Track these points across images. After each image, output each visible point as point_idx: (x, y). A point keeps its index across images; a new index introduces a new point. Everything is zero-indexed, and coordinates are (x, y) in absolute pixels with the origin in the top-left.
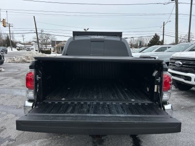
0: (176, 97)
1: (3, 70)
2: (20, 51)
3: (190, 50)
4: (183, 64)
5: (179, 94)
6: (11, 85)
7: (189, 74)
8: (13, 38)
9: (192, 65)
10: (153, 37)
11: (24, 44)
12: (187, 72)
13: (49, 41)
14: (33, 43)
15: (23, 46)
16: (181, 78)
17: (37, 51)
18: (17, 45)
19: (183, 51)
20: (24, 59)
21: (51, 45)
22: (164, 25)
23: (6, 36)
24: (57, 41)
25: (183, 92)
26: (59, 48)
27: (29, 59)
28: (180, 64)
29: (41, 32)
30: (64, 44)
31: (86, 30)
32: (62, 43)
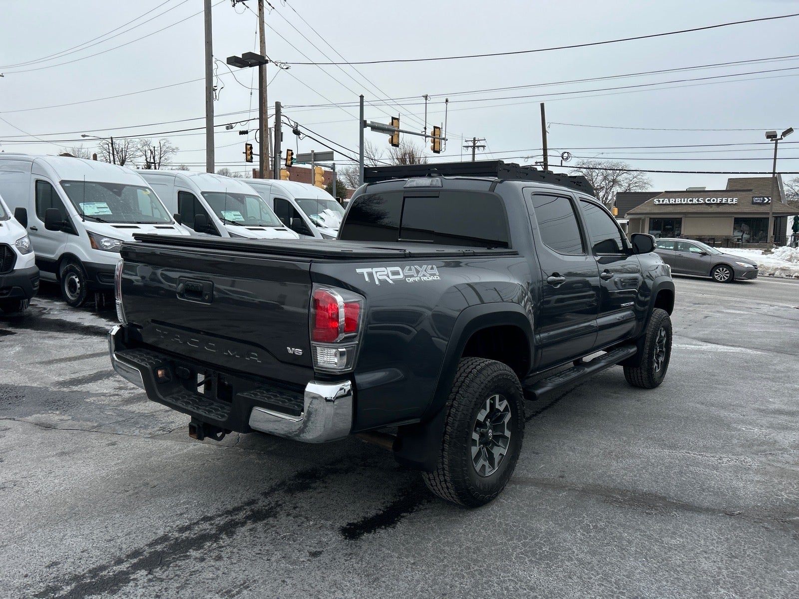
29: (562, 161)
30: (662, 206)
31: (779, 137)
32: (655, 200)
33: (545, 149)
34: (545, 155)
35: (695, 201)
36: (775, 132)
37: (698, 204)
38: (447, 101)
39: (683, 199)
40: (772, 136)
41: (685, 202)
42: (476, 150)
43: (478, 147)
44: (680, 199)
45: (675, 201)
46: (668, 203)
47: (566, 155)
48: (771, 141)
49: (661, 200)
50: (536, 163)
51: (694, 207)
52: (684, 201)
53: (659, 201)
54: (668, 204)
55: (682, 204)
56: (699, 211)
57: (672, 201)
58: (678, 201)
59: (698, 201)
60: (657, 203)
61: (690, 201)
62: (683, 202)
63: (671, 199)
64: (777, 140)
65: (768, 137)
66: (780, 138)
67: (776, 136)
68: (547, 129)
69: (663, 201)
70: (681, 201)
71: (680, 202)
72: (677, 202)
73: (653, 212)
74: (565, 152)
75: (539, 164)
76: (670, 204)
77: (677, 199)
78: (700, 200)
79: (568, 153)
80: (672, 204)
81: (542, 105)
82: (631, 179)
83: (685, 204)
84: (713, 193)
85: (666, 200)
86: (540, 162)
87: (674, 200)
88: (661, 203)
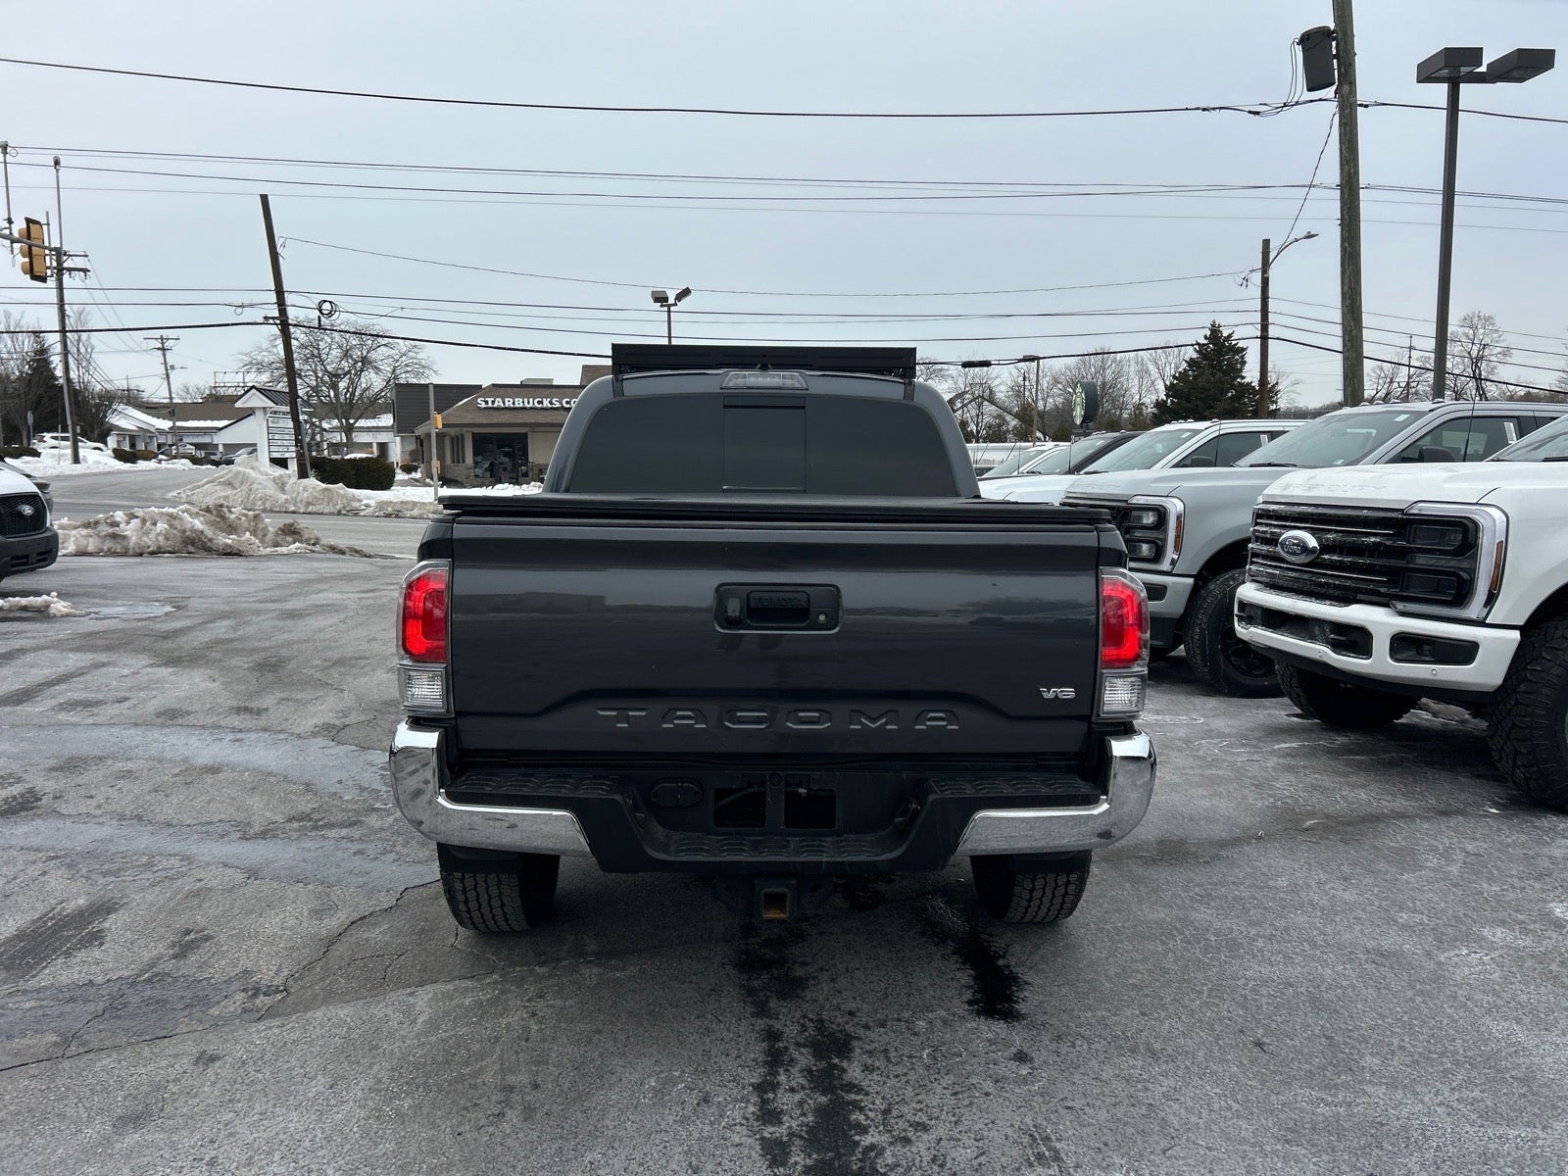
0: (1290, 769)
1: (60, 606)
2: (142, 465)
3: (1403, 458)
4: (1326, 548)
5: (1312, 753)
6: (153, 706)
7: (1356, 614)
8: (85, 361)
9: (1373, 550)
10: (1191, 353)
11: (170, 410)
12: (1346, 598)
13: (373, 381)
14: (256, 400)
15: (165, 424)
16: (1312, 638)
17: (282, 463)
18: (115, 420)
19: (1354, 463)
20: (198, 524)
21: (387, 420)
22: (1266, 264)
23: (28, 344)
24: (440, 389)
25: (1340, 740)
26: (457, 442)
27: (232, 529)
28: (1305, 549)
29: (319, 317)
30: (491, 412)
31: (671, 301)
32: (479, 401)
33: (280, 292)
34: (281, 303)
35: (546, 403)
36: (665, 292)
37: (551, 408)
38: (57, 162)
39: (526, 400)
40: (660, 298)
41: (531, 405)
42: (66, 276)
43: (70, 270)
44: (521, 400)
45: (514, 403)
46: (502, 405)
47: (326, 306)
48: (661, 306)
49: (490, 400)
50: (266, 318)
51: (545, 413)
52: (529, 403)
53: (487, 403)
54: (502, 409)
55: (525, 408)
56: (555, 422)
57: (509, 403)
58: (519, 402)
59: (551, 403)
60: (483, 405)
61: (539, 402)
62: (527, 405)
63: (506, 400)
64: (669, 306)
65: (656, 300)
66: (673, 302)
67: (666, 299)
68: (279, 250)
69: (493, 402)
70: (523, 402)
71: (521, 405)
72: (517, 405)
73: (477, 421)
74: (325, 301)
75: (271, 321)
76: (506, 408)
77: (516, 400)
78: (554, 401)
79: (331, 302)
80: (509, 409)
81: (264, 199)
82: (396, 357)
83: (531, 408)
84: (571, 390)
85: (497, 399)
86: (273, 318)
87: (512, 401)
88: (490, 405)
